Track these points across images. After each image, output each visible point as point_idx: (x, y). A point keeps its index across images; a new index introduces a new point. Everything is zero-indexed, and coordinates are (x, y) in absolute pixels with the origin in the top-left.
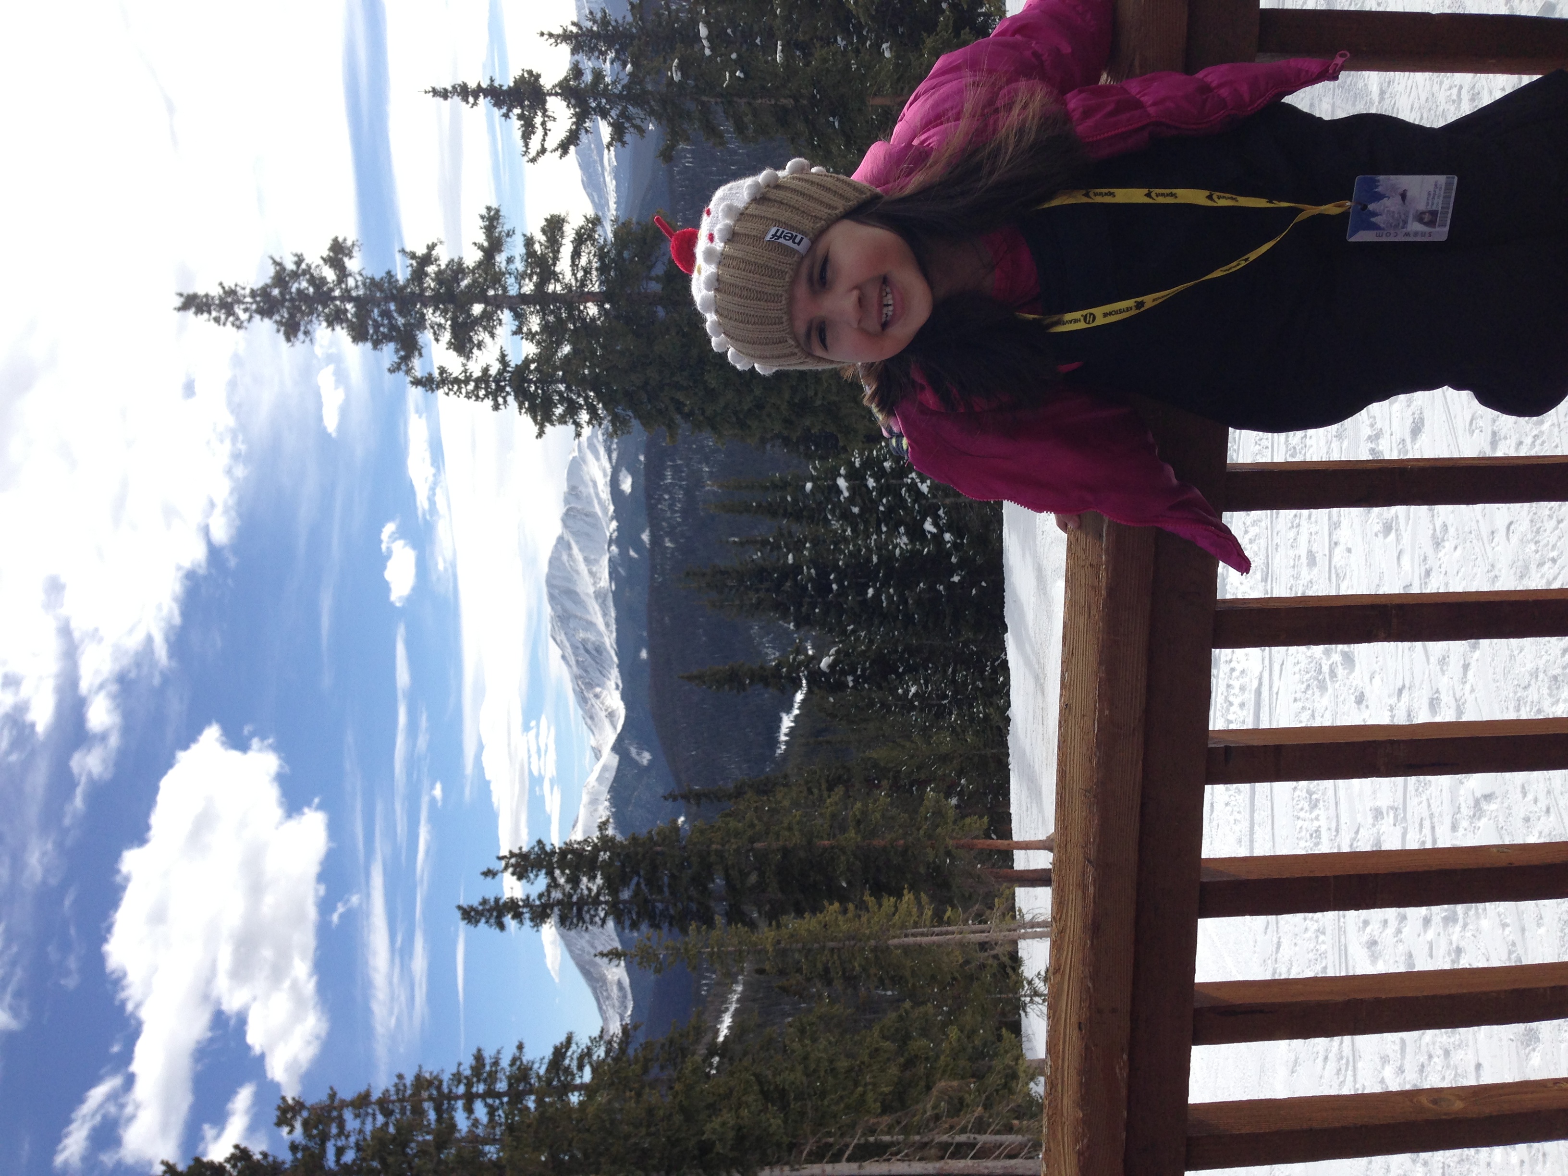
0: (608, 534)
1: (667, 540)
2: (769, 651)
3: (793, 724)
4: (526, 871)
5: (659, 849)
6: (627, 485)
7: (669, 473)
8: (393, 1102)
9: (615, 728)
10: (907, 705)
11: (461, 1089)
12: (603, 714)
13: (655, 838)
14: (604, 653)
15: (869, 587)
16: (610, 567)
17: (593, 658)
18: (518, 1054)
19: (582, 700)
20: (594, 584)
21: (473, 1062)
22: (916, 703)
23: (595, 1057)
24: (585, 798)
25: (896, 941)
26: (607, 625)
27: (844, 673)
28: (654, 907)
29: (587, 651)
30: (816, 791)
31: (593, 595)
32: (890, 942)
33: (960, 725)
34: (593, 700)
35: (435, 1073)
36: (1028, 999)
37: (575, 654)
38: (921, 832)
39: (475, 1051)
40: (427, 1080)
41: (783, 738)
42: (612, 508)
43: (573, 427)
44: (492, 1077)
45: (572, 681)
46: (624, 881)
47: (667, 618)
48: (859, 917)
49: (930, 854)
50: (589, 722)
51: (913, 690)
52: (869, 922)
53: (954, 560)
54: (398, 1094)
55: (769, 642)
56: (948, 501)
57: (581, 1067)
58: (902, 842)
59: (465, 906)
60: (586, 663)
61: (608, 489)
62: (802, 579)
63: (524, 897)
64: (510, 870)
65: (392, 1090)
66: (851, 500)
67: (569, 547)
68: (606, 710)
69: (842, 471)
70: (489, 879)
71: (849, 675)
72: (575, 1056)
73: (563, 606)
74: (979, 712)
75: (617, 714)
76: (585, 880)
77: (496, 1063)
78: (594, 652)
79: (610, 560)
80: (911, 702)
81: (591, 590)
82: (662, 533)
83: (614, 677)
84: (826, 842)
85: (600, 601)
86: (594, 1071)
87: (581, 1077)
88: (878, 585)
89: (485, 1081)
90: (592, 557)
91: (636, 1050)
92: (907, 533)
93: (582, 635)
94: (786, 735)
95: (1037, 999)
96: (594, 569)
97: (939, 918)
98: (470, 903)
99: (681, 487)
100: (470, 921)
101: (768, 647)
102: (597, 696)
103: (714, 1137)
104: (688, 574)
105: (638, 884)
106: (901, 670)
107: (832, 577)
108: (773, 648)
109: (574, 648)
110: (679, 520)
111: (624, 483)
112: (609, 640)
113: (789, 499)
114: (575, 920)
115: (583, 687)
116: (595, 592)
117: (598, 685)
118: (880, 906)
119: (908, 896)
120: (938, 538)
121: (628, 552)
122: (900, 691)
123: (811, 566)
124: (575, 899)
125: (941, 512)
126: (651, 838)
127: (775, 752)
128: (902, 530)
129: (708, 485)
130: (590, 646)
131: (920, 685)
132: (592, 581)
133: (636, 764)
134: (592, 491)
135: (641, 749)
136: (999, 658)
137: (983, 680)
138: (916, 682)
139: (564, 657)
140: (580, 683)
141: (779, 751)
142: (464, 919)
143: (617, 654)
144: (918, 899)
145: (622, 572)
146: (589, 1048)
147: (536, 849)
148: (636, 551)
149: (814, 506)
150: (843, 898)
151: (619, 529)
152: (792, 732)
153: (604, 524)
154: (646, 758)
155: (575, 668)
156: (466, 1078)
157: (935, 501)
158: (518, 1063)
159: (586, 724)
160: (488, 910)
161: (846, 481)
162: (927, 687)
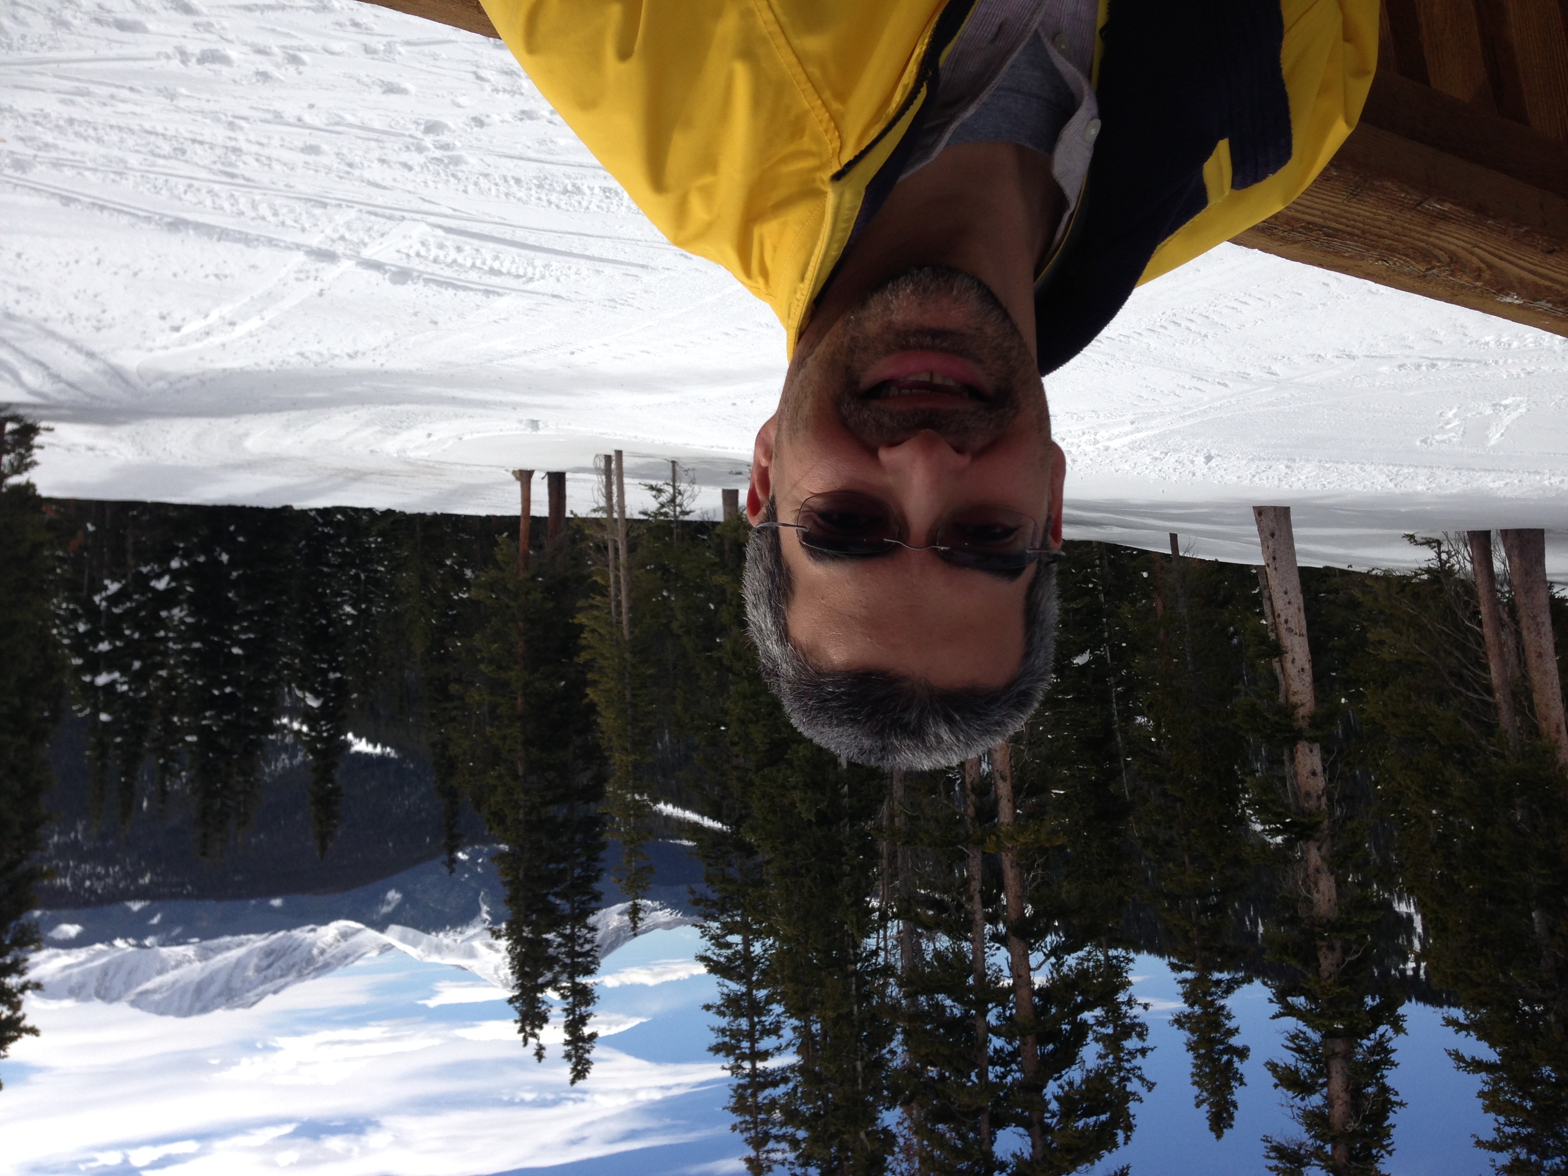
0: (131, 949)
1: (141, 882)
2: (280, 765)
3: (364, 740)
4: (539, 1013)
5: (521, 875)
6: (71, 930)
7: (59, 882)
8: (757, 1133)
9: (359, 931)
10: (363, 617)
11: (747, 1065)
12: (343, 945)
13: (509, 878)
14: (273, 946)
15: (231, 653)
16: (171, 945)
17: (279, 958)
18: (714, 1010)
19: (326, 968)
20: (190, 961)
21: (722, 1054)
22: (363, 606)
23: (719, 932)
24: (435, 959)
25: (626, 632)
26: (240, 945)
27: (326, 682)
28: (578, 878)
29: (269, 966)
30: (454, 713)
31: (204, 963)
32: (627, 638)
33: (390, 561)
34: (327, 956)
35: (732, 1093)
36: (678, 509)
37: (274, 978)
38: (512, 604)
39: (711, 1053)
40: (738, 1101)
41: (378, 750)
42: (99, 946)
43: (28, 993)
44: (736, 1034)
45: (303, 981)
46: (551, 909)
47: (236, 878)
48: (601, 668)
49: (536, 596)
50: (350, 959)
51: (348, 609)
52: (606, 659)
53: (202, 559)
54: (749, 1129)
55: (269, 766)
56: (131, 561)
57: (728, 946)
58: (520, 624)
59: (571, 1077)
60: (284, 966)
61: (75, 951)
62: (217, 726)
63: (565, 1014)
64: (537, 1031)
65: (746, 1135)
66: (125, 670)
67: (146, 992)
68: (339, 941)
69: (87, 678)
70: (545, 1053)
71: (327, 676)
72: (717, 951)
73: (215, 997)
74: (376, 542)
75: (343, 929)
76: (551, 951)
77: (723, 1031)
78: (271, 959)
79: (163, 945)
80: (361, 611)
81: (198, 965)
82: (132, 888)
83: (303, 934)
84: (520, 701)
85: (211, 954)
86: (731, 933)
87: (737, 944)
88: (228, 642)
89: (739, 1041)
90: (158, 966)
91: (714, 892)
92: (169, 608)
93: (250, 973)
94: (375, 746)
95: (678, 501)
96: (173, 963)
97: (602, 591)
98: (569, 1071)
99: (77, 867)
100: (586, 1070)
101: (276, 767)
102: (322, 952)
103: (814, 811)
104: (204, 854)
105: (556, 895)
106: (324, 622)
107: (216, 692)
108: (277, 761)
109: (265, 981)
110: (117, 868)
111: (67, 933)
112: (258, 941)
113: (118, 740)
114: (589, 959)
115: (312, 968)
116: (200, 961)
117: (310, 952)
118: (591, 647)
119: (581, 619)
120: (176, 575)
121: (154, 925)
122: (349, 623)
123: (201, 716)
124: (568, 961)
125: (145, 570)
126: (510, 883)
127: (393, 759)
128: (164, 614)
129: (76, 837)
130: (265, 963)
131: (344, 602)
132: (187, 965)
133: (400, 907)
134: (76, 970)
135: (384, 902)
136: (314, 518)
137: (338, 536)
138: (339, 606)
139: (275, 992)
140: (306, 972)
141: (393, 754)
142: (584, 1077)
143: (275, 932)
144: (581, 609)
145: (177, 931)
146: (711, 939)
147: (517, 1005)
148: (153, 916)
149: (129, 712)
150: (578, 685)
151: (124, 937)
152: (373, 741)
153: (117, 954)
154: (393, 896)
155: (289, 978)
156: (736, 1060)
157: (130, 577)
158: (722, 1009)
159: (352, 962)
160: (577, 1051)
161: (100, 674)
162: (345, 595)
